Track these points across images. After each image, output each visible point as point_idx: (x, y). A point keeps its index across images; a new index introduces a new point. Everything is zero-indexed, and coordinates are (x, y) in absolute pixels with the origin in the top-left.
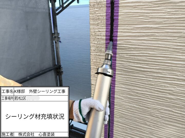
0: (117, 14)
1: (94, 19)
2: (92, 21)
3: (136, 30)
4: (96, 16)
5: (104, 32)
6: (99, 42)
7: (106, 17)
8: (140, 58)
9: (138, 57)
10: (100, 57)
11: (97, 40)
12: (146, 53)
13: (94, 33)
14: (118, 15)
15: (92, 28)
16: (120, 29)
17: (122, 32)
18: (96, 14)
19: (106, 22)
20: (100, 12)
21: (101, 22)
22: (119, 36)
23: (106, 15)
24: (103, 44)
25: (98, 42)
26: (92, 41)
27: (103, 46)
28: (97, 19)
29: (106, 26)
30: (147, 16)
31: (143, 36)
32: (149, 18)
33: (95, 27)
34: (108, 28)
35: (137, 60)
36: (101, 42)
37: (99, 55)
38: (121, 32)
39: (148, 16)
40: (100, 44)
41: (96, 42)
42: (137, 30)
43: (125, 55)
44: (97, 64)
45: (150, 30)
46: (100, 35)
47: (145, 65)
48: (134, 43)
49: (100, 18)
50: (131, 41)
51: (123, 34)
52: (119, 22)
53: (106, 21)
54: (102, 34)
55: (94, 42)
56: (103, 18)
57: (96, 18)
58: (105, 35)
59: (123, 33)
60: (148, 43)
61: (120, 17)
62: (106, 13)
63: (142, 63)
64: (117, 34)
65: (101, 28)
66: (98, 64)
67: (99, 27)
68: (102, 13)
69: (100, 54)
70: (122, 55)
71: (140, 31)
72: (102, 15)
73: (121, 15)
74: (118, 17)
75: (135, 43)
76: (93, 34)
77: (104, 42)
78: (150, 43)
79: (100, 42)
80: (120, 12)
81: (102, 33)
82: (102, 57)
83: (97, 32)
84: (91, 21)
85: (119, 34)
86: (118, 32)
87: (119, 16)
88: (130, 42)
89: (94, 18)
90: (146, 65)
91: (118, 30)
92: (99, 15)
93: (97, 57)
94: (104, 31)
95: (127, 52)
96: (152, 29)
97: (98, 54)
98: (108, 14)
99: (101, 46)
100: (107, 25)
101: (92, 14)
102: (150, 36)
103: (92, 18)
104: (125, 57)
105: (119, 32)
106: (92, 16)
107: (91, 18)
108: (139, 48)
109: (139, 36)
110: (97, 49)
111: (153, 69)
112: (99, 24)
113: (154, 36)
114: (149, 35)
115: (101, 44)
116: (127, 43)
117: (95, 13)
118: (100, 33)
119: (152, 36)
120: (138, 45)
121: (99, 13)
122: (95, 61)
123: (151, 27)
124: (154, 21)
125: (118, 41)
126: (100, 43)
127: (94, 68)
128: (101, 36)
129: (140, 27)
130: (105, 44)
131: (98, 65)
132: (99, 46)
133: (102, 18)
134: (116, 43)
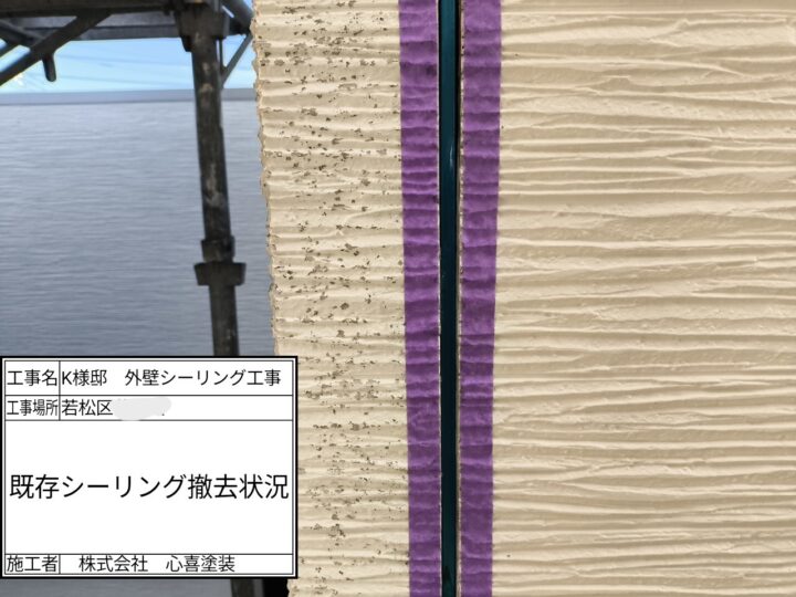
0: (491, 128)
1: (303, 163)
2: (286, 178)
3: (623, 239)
4: (315, 138)
5: (387, 256)
6: (350, 332)
7: (404, 146)
8: (660, 419)
9: (642, 417)
10: (363, 441)
11: (338, 318)
12: (697, 387)
13: (311, 269)
14: (497, 132)
15: (285, 230)
16: (512, 233)
17: (524, 256)
18: (317, 124)
19: (405, 185)
20: (351, 110)
21: (366, 183)
22: (508, 283)
23: (405, 133)
24: (385, 342)
25: (341, 333)
26: (295, 325)
27: (385, 359)
28: (328, 162)
29: (407, 214)
30: (692, 144)
31: (676, 275)
32: (708, 155)
33: (315, 220)
34: (422, 226)
35: (637, 434)
36: (372, 330)
37: (356, 428)
38: (523, 251)
39: (702, 144)
40: (360, 341)
41: (329, 335)
42: (630, 239)
43: (554, 411)
44: (336, 500)
45: (713, 233)
46: (355, 277)
47: (692, 460)
48: (614, 322)
49: (356, 152)
50: (591, 310)
51: (535, 264)
52: (501, 182)
53: (404, 175)
54: (378, 269)
56: (383, 152)
57: (320, 151)
58: (400, 275)
59: (535, 258)
60: (704, 322)
61: (507, 147)
62: (405, 116)
63: (672, 453)
64: (493, 268)
65: (366, 223)
66: (349, 493)
67: (344, 220)
68: (369, 115)
69: (360, 419)
70: (536, 409)
71: (649, 240)
72: (366, 128)
73: (515, 134)
74: (496, 147)
75: (623, 323)
76: (302, 271)
77: (389, 332)
78: (715, 321)
79: (362, 330)
80: (508, 114)
81: (374, 263)
82: (380, 441)
83: (329, 254)
84: (277, 178)
85: (508, 270)
86: (499, 252)
87: (502, 143)
88: (590, 319)
89: (304, 151)
90: (697, 464)
91: (500, 241)
92: (345, 134)
93: (340, 442)
94: (394, 247)
95: (566, 391)
96: (727, 230)
97: (344, 419)
98: (417, 123)
99: (367, 359)
100: (416, 207)
101: (282, 122)
102: (717, 275)
103: (286, 153)
104: (557, 420)
105: (505, 254)
106: (288, 134)
107: (279, 155)
108: (648, 356)
109: (644, 278)
110: (335, 383)
111: (740, 479)
112: (345, 200)
113: (741, 274)
114: (713, 266)
115: (370, 347)
116: (566, 324)
117: (313, 113)
118: (360, 261)
119: (726, 274)
120: (644, 338)
121: (346, 117)
122: (322, 472)
123: (723, 218)
124: (740, 177)
125: (498, 315)
126: (358, 337)
127: (318, 528)
128: (366, 283)
129: (648, 220)
130: (402, 344)
131: (347, 502)
132: (357, 361)
133: (374, 153)
134: (485, 331)
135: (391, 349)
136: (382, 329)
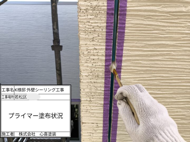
0: (124, 26)
1: (87, 32)
2: (83, 35)
3: (148, 48)
4: (89, 27)
5: (102, 50)
6: (94, 64)
7: (107, 29)
8: (152, 82)
9: (149, 82)
10: (96, 85)
11: (92, 62)
12: (160, 76)
13: (87, 52)
14: (125, 27)
15: (83, 45)
16: (126, 46)
17: (128, 51)
18: (90, 24)
19: (106, 37)
20: (96, 21)
21: (99, 36)
22: (125, 56)
23: (107, 26)
24: (101, 66)
25: (93, 65)
26: (84, 63)
27: (101, 70)
28: (91, 32)
29: (106, 42)
30: (163, 30)
31: (157, 55)
32: (165, 32)
33: (88, 43)
34: (109, 45)
35: (147, 85)
36: (99, 64)
37: (95, 82)
38: (128, 50)
39: (164, 30)
40: (96, 66)
41: (90, 65)
42: (149, 48)
43: (132, 80)
44: (90, 95)
45: (165, 48)
46: (96, 54)
47: (158, 90)
48: (145, 64)
49: (97, 30)
50: (141, 62)
51: (130, 52)
52: (125, 36)
53: (106, 35)
54: (100, 53)
55: (86, 65)
56: (102, 30)
57: (90, 29)
58: (104, 54)
59: (130, 51)
60: (162, 64)
61: (126, 30)
62: (107, 23)
63: (154, 89)
64: (122, 53)
65: (98, 44)
66: (93, 94)
67: (94, 43)
68: (100, 22)
69: (95, 81)
70: (129, 80)
71: (153, 48)
72: (99, 25)
73: (128, 27)
74: (124, 29)
75: (146, 64)
76: (86, 53)
77: (102, 65)
78: (164, 64)
79: (97, 64)
80: (127, 23)
81: (100, 52)
82: (99, 85)
83: (91, 50)
84: (81, 35)
85: (125, 53)
86: (124, 50)
87: (126, 29)
88: (140, 63)
89: (87, 29)
90: (159, 91)
91: (124, 48)
92: (95, 26)
93: (92, 85)
94: (104, 49)
95: (134, 77)
96: (167, 47)
97: (92, 81)
98: (109, 24)
99: (97, 70)
100: (108, 41)
101: (83, 24)
102: (165, 55)
103: (83, 30)
104: (133, 82)
105: (125, 50)
106: (84, 26)
107: (82, 30)
108: (151, 70)
109: (151, 56)
110: (91, 74)
111: (166, 94)
112: (94, 39)
113: (170, 55)
114: (164, 54)
115: (98, 67)
116: (135, 64)
117: (89, 22)
118: (97, 51)
119: (167, 55)
120: (150, 67)
121: (95, 23)
122: (88, 90)
123: (167, 45)
124: (171, 37)
125: (123, 62)
126: (96, 65)
127: (87, 100)
128: (98, 55)
129: (153, 45)
130: (104, 67)
131: (92, 96)
132: (95, 70)
133: (101, 30)
134: (120, 65)
135: (102, 68)
136: (100, 64)
